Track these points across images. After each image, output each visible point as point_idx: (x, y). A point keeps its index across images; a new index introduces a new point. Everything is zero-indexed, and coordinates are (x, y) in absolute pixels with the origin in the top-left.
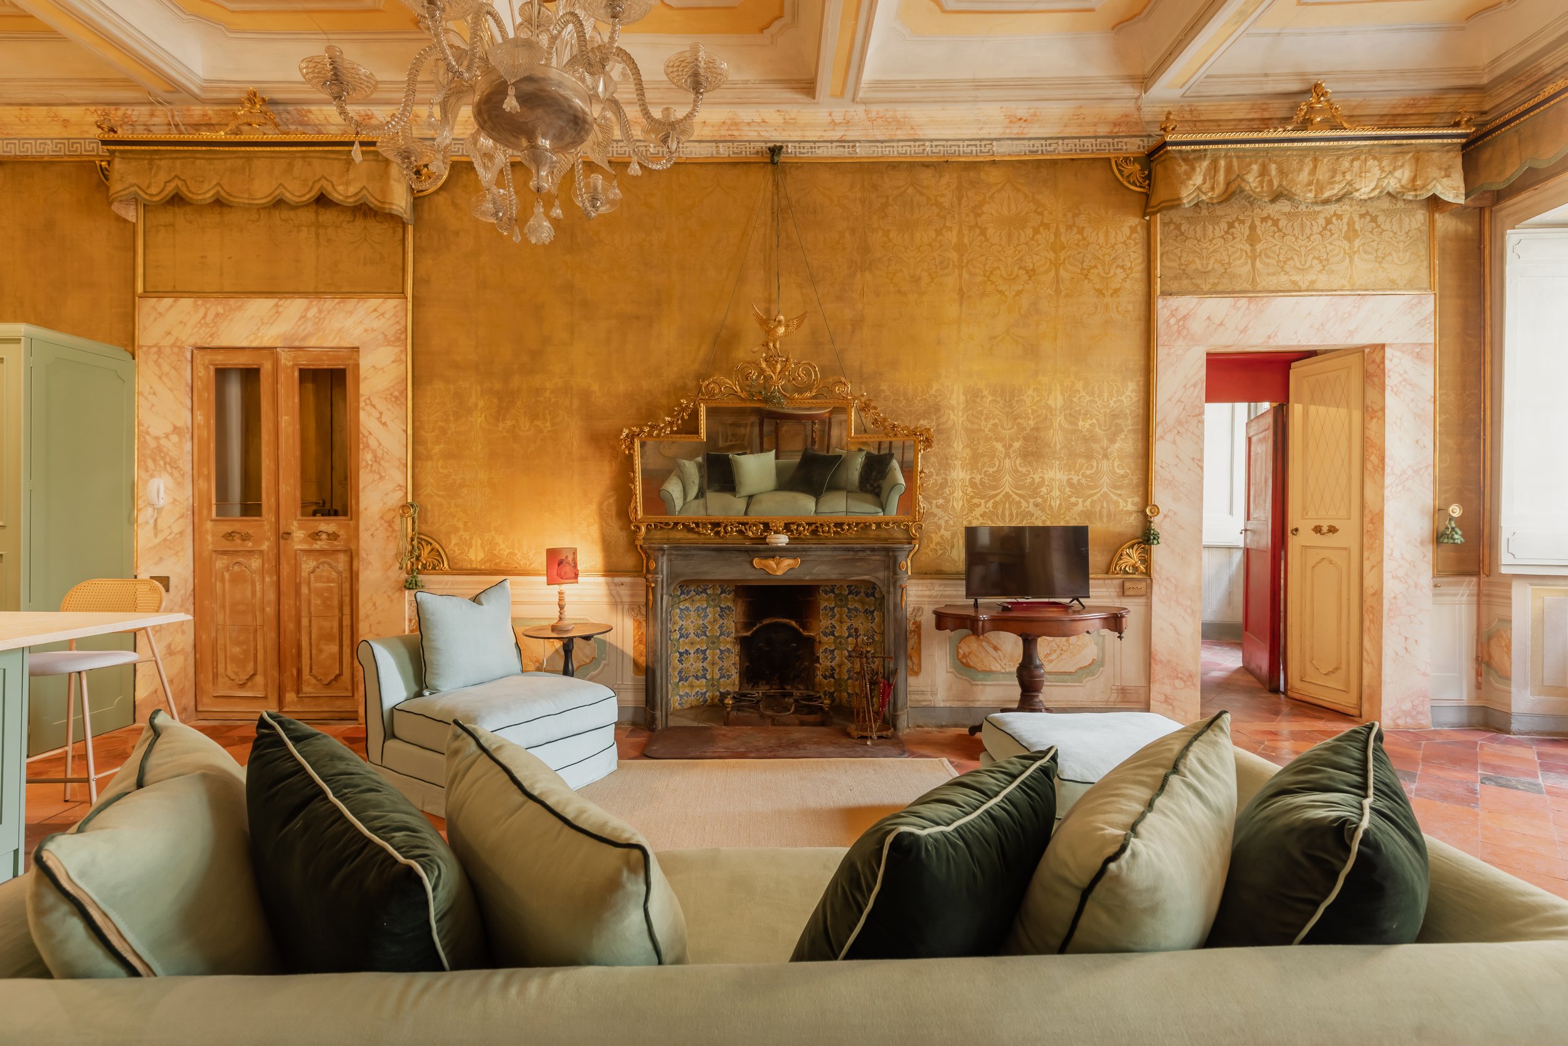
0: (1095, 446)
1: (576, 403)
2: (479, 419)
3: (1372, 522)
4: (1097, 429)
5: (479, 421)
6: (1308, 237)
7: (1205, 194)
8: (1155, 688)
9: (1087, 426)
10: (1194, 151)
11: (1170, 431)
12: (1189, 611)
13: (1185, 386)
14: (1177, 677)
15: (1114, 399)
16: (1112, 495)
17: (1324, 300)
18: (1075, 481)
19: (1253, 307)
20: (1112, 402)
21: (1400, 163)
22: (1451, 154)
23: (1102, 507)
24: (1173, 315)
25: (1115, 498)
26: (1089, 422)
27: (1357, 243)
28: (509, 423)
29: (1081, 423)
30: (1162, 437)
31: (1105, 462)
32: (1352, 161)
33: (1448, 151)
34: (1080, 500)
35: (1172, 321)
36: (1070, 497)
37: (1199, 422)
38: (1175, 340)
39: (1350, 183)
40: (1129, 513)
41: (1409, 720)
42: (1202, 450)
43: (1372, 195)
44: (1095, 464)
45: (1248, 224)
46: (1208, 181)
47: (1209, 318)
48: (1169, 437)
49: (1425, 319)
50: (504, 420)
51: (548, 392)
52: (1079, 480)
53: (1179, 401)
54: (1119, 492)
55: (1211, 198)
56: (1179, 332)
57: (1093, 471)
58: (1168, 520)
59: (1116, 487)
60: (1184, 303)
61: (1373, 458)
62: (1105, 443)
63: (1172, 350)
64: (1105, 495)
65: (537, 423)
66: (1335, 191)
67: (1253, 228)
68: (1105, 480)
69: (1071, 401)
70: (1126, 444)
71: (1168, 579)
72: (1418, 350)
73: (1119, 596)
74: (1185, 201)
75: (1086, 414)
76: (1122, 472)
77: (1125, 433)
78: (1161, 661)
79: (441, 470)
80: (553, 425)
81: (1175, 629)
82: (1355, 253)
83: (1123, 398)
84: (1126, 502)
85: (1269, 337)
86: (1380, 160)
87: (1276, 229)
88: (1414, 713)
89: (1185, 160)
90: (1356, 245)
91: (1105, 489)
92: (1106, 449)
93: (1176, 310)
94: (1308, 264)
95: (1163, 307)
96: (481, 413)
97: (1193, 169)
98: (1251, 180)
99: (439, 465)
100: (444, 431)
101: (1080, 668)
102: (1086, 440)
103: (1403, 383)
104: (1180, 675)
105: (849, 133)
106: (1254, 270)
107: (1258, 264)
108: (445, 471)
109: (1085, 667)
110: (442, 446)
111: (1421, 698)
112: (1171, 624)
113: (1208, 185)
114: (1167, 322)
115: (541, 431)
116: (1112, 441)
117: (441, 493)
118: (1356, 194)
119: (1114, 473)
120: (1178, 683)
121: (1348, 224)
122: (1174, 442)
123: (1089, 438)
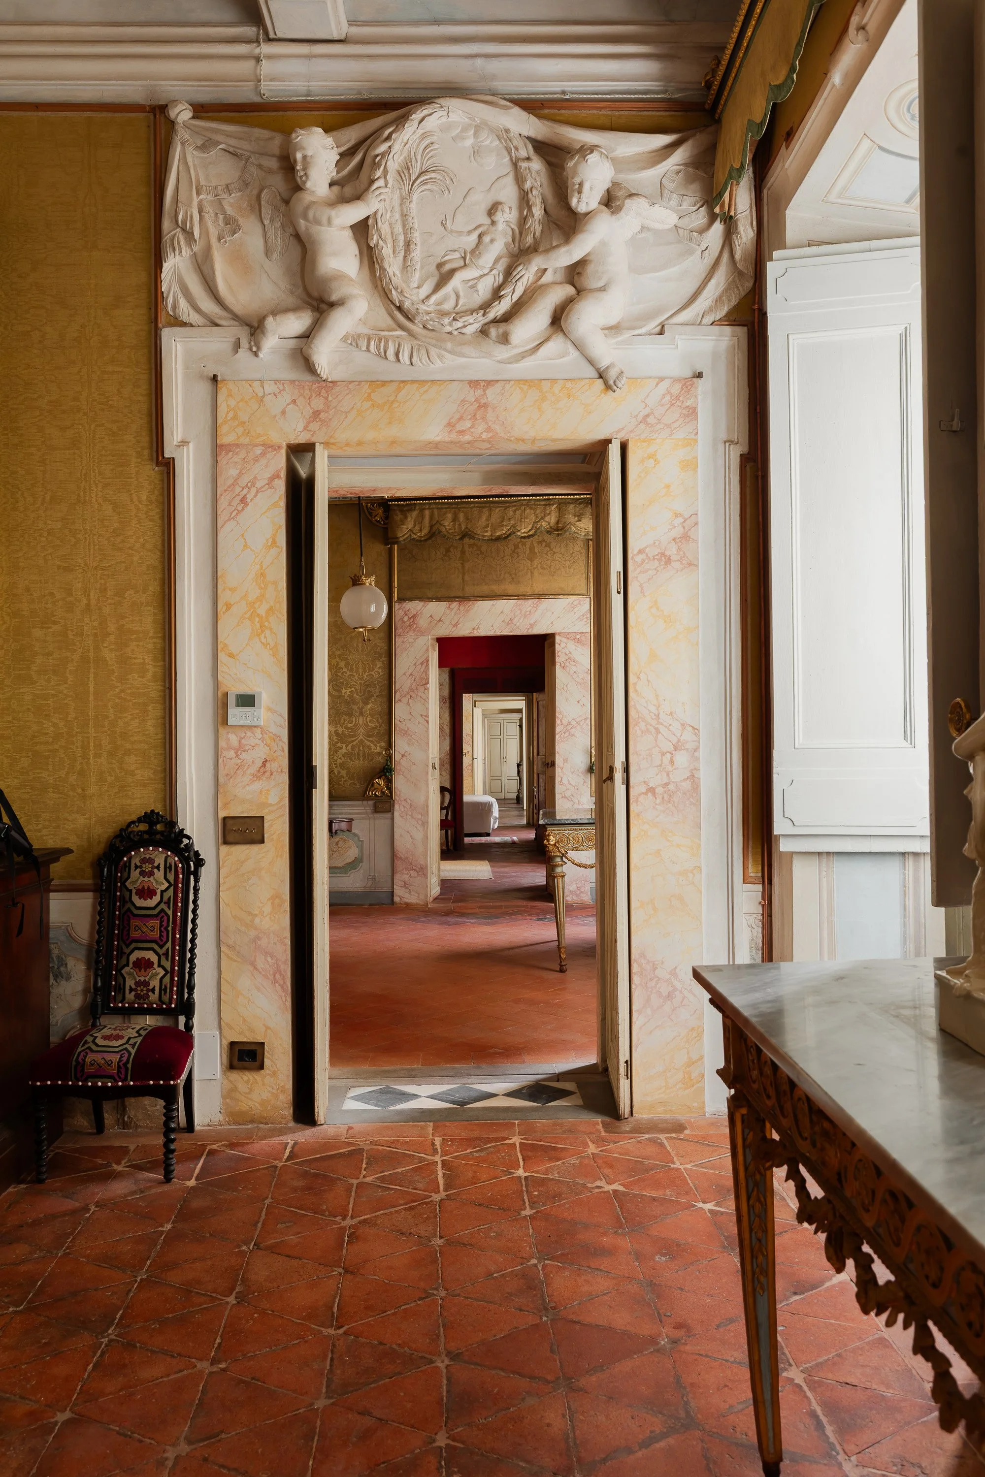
0: (355, 707)
4: (355, 695)
6: (502, 558)
7: (415, 534)
8: (397, 877)
9: (348, 693)
10: (407, 505)
11: (405, 696)
12: (420, 822)
13: (415, 665)
14: (412, 869)
15: (367, 674)
16: (366, 741)
17: (512, 602)
18: (340, 732)
19: (462, 608)
20: (365, 676)
21: (548, 512)
22: (582, 505)
23: (359, 750)
24: (406, 615)
25: (368, 743)
26: (350, 690)
27: (536, 562)
29: (344, 691)
30: (400, 700)
31: (361, 718)
32: (515, 511)
33: (580, 503)
34: (344, 745)
35: (406, 619)
36: (337, 743)
37: (425, 689)
38: (408, 632)
39: (513, 526)
40: (379, 754)
41: (574, 897)
42: (427, 709)
43: (530, 533)
44: (354, 720)
45: (459, 549)
46: (417, 525)
47: (431, 616)
48: (405, 700)
49: (583, 615)
52: (343, 731)
53: (411, 674)
54: (371, 739)
55: (420, 537)
56: (410, 626)
57: (352, 725)
58: (404, 758)
59: (369, 736)
60: (414, 606)
62: (361, 705)
63: (406, 639)
64: (361, 741)
66: (504, 532)
67: (463, 552)
68: (361, 731)
69: (337, 675)
70: (374, 706)
71: (405, 800)
72: (578, 637)
73: (373, 813)
74: (401, 539)
75: (347, 685)
76: (373, 725)
77: (375, 697)
78: (401, 858)
81: (411, 836)
82: (534, 568)
83: (373, 673)
84: (376, 746)
85: (474, 629)
86: (535, 510)
87: (479, 552)
88: (578, 892)
89: (402, 511)
90: (536, 564)
91: (361, 737)
92: (362, 709)
93: (408, 611)
94: (502, 577)
95: (399, 609)
97: (406, 517)
98: (446, 524)
101: (346, 864)
102: (347, 703)
103: (569, 660)
104: (414, 868)
106: (464, 582)
107: (467, 577)
109: (350, 863)
111: (583, 882)
112: (408, 832)
113: (417, 528)
114: (402, 619)
116: (366, 703)
118: (519, 533)
119: (367, 725)
120: (413, 873)
121: (530, 549)
122: (408, 704)
123: (350, 701)
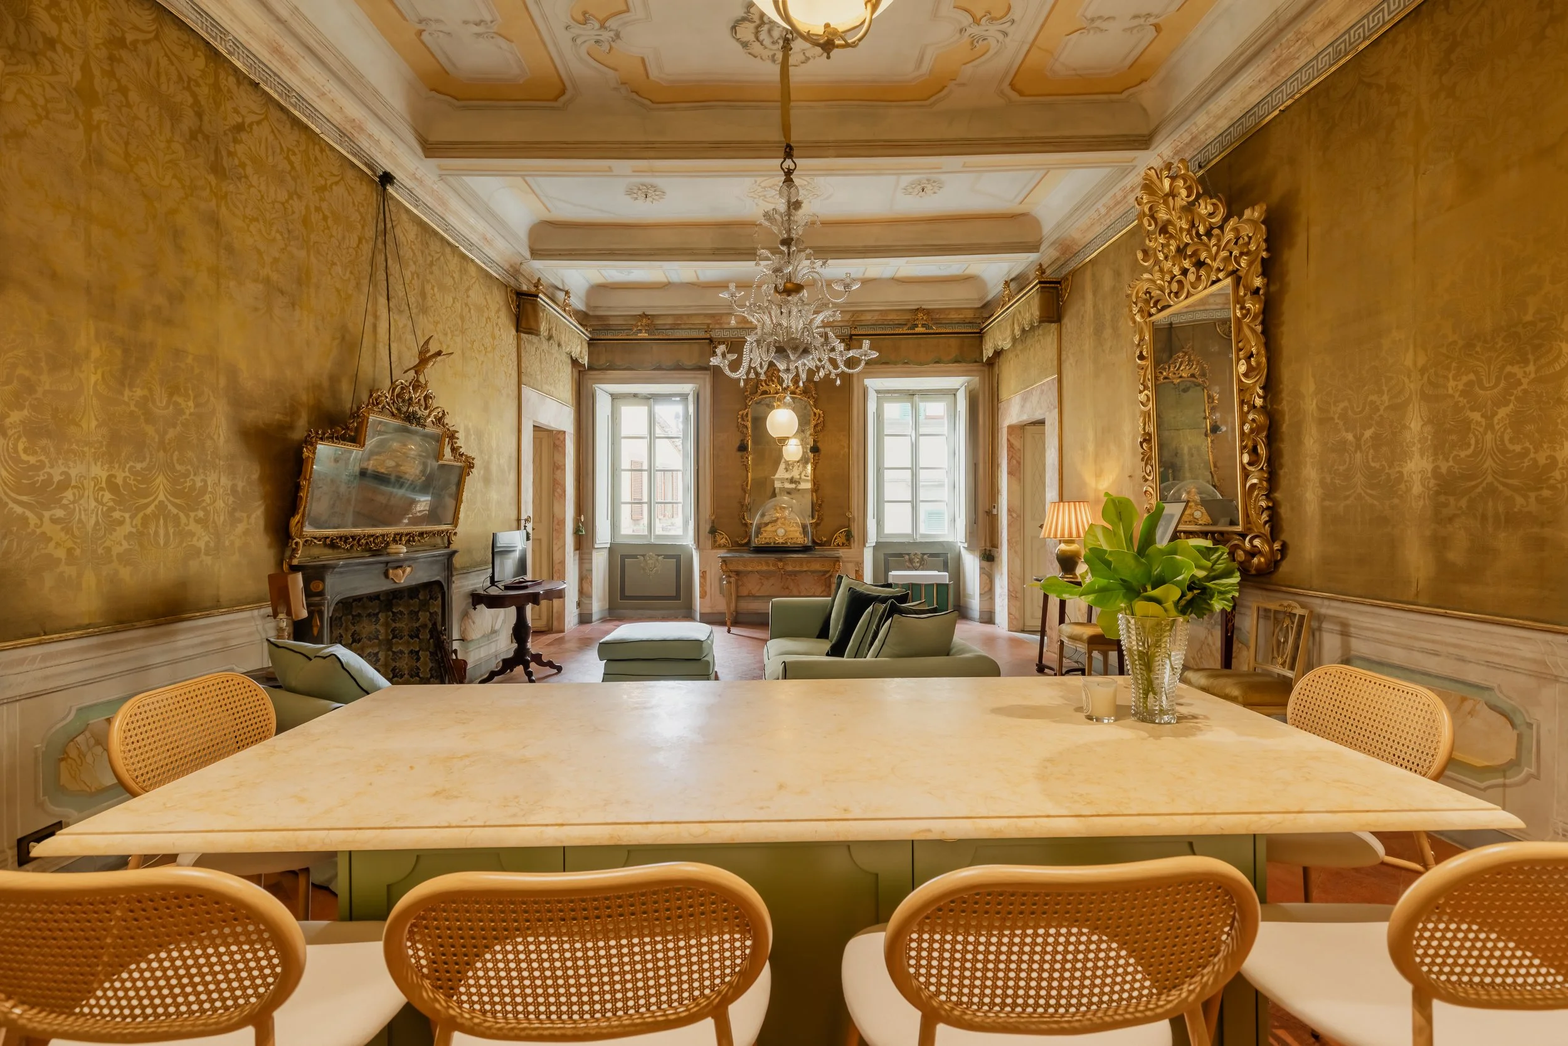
1: (223, 382)
2: (91, 377)
3: (558, 524)
4: (505, 465)
5: (93, 379)
6: (551, 367)
7: (545, 332)
13: (528, 443)
20: (509, 448)
28: (139, 392)
40: (514, 521)
44: (505, 489)
47: (533, 403)
49: (572, 421)
50: (131, 386)
51: (190, 357)
53: (527, 451)
54: (511, 507)
55: (546, 336)
59: (510, 504)
61: (559, 490)
65: (176, 398)
67: (540, 354)
70: (513, 476)
76: (512, 494)
77: (513, 469)
79: (24, 457)
80: (197, 406)
82: (560, 380)
83: (512, 446)
84: (513, 514)
87: (545, 358)
93: (526, 394)
94: (552, 381)
95: (523, 392)
96: (96, 368)
99: (21, 447)
100: (29, 387)
105: (417, 189)
107: (542, 376)
108: (32, 460)
110: (25, 412)
115: (181, 412)
117: (24, 498)
121: (558, 364)
